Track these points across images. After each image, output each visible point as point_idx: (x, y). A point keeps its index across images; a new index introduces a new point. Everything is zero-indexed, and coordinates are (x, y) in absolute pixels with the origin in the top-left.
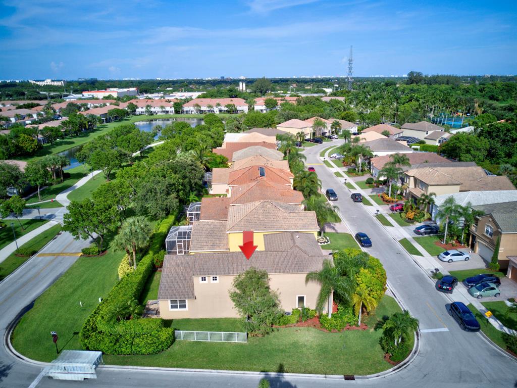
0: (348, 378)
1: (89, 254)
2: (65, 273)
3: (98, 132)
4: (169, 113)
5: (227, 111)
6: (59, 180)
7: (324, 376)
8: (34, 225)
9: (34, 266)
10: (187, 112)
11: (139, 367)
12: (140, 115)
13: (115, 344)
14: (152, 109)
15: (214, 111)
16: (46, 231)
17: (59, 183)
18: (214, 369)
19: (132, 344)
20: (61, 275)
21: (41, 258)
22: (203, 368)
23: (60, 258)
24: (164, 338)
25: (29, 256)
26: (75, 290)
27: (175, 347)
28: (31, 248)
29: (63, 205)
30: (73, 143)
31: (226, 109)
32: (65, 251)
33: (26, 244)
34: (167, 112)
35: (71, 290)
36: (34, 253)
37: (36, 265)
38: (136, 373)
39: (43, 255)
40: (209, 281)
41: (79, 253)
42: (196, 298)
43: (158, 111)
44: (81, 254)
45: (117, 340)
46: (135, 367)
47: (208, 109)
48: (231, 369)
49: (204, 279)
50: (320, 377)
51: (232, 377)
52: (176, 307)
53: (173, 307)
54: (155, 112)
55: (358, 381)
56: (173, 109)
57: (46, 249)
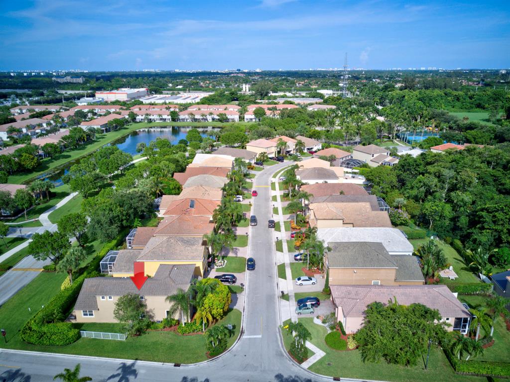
0: (177, 365)
1: (48, 270)
2: (27, 285)
3: (95, 143)
4: (167, 121)
5: (219, 119)
6: (46, 200)
7: (162, 363)
8: (15, 243)
9: (8, 279)
10: (183, 120)
11: (52, 354)
12: (140, 122)
13: (40, 339)
14: (151, 117)
15: (207, 120)
16: (23, 249)
17: (45, 202)
18: (98, 356)
19: (50, 339)
20: (24, 287)
21: (14, 272)
22: (91, 356)
23: (27, 272)
24: (71, 336)
25: (6, 271)
26: (30, 299)
27: (80, 341)
28: (8, 264)
29: (43, 224)
30: (69, 156)
31: (218, 118)
32: (32, 267)
33: (6, 260)
34: (165, 120)
35: (28, 298)
36: (10, 268)
37: (9, 278)
38: (50, 357)
39: (16, 269)
40: (107, 298)
41: (41, 269)
42: (98, 310)
43: (157, 119)
44: (43, 269)
45: (42, 336)
46: (50, 353)
47: (201, 117)
48: (108, 357)
49: (103, 298)
50: (160, 364)
51: (106, 362)
52: (87, 315)
53: (85, 315)
54: (154, 119)
55: (181, 368)
56: (170, 117)
57: (20, 265)
